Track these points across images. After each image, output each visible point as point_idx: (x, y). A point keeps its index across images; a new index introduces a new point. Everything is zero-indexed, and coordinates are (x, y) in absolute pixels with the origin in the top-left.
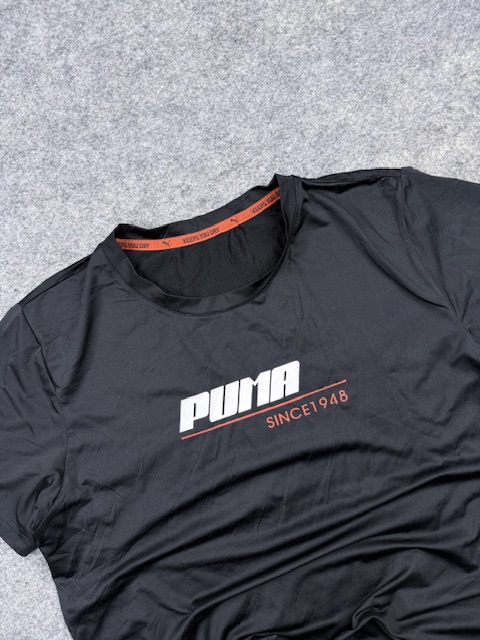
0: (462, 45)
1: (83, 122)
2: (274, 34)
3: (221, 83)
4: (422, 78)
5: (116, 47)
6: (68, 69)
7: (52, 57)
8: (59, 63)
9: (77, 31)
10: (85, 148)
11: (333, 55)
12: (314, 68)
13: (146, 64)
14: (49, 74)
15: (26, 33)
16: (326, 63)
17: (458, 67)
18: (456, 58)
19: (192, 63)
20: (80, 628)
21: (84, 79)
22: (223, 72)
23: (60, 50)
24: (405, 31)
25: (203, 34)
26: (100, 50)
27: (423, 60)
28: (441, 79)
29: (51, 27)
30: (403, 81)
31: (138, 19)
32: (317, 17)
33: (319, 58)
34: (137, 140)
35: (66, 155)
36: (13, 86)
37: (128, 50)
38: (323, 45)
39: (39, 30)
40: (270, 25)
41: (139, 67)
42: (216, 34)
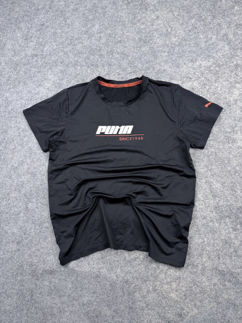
0: (203, 59)
1: (100, 50)
2: (155, 43)
3: (137, 51)
4: (190, 65)
5: (114, 35)
6: (100, 37)
7: (97, 33)
8: (99, 35)
9: (106, 29)
10: (98, 57)
11: (168, 52)
12: (162, 54)
13: (120, 42)
14: (95, 37)
15: (93, 26)
16: (166, 54)
17: (201, 65)
18: (200, 62)
19: (132, 44)
20: (51, 175)
21: (103, 41)
22: (139, 49)
23: (100, 32)
24: (189, 52)
25: (137, 38)
26: (110, 35)
27: (192, 61)
28: (195, 66)
29: (100, 26)
30: (185, 64)
31: (122, 30)
32: (167, 42)
33: (164, 52)
34: (111, 59)
35: (92, 57)
36: (85, 37)
37: (117, 37)
38: (167, 49)
39: (97, 27)
40: (155, 41)
41: (118, 41)
42: (140, 39)
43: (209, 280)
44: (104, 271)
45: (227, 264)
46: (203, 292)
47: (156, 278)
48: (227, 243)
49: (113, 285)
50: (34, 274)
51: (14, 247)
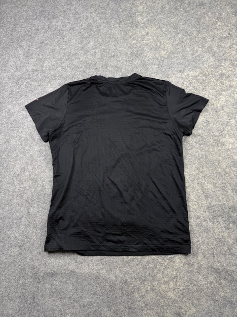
43: (206, 278)
44: (103, 272)
45: (221, 262)
46: (200, 290)
47: (154, 277)
48: (221, 241)
49: (112, 286)
50: (36, 277)
51: (16, 251)
